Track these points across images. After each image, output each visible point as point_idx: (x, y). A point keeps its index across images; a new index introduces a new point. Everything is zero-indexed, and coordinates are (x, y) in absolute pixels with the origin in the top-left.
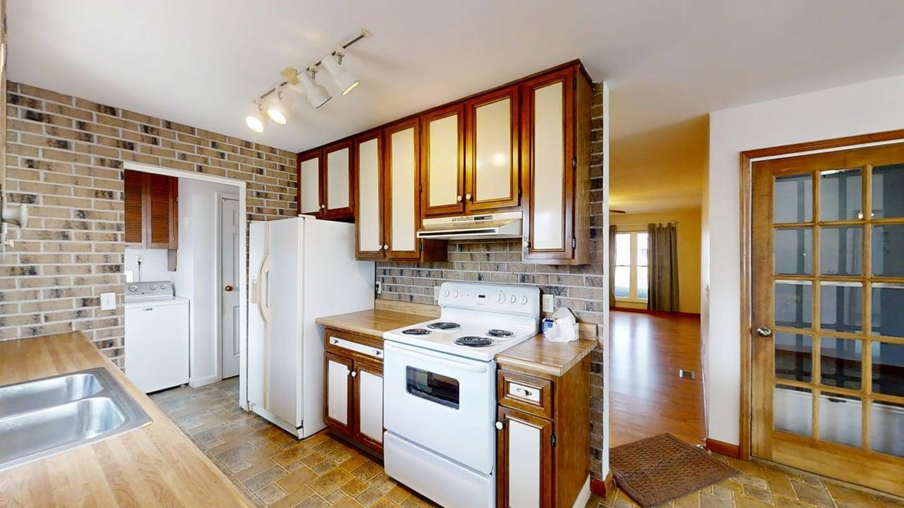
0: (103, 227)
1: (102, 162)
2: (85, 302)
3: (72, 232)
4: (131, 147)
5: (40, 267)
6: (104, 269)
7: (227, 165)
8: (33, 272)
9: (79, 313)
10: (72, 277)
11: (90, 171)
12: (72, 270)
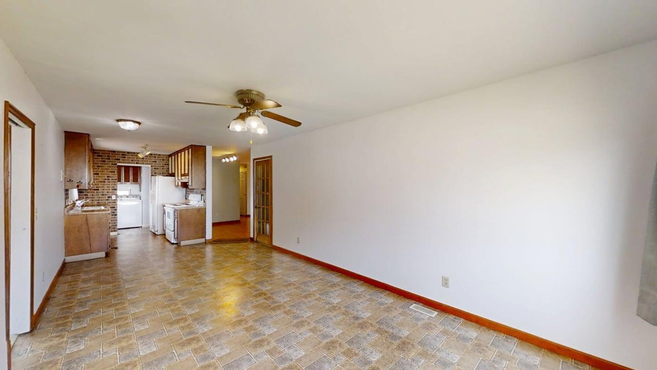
0: (112, 179)
1: (113, 164)
2: (109, 197)
3: (106, 181)
4: (119, 160)
6: (113, 190)
7: (145, 161)
8: (98, 190)
9: (107, 200)
11: (110, 167)
12: (106, 190)
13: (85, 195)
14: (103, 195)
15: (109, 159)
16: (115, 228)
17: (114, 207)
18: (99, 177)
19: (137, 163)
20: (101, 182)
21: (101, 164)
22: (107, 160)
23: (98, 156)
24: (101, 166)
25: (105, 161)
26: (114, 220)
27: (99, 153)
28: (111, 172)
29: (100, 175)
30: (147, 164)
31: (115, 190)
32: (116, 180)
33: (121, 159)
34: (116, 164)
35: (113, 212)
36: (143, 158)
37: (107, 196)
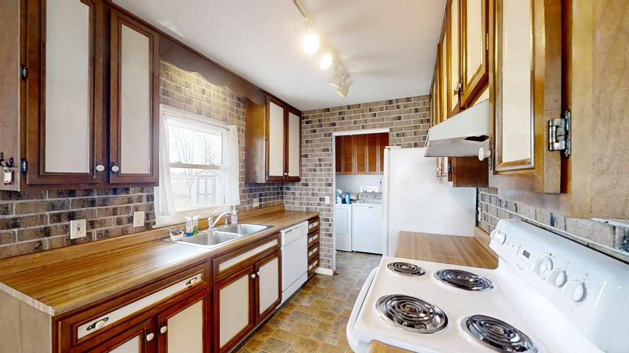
0: (325, 165)
1: (326, 135)
2: (321, 199)
4: (334, 124)
5: (309, 183)
6: (326, 185)
7: (378, 120)
8: (307, 185)
9: (319, 204)
10: (317, 188)
11: (322, 141)
12: (317, 185)
13: (293, 193)
16: (329, 261)
17: (329, 219)
18: (308, 161)
19: (363, 127)
21: (311, 136)
22: (317, 129)
23: (306, 122)
24: (311, 142)
25: (315, 131)
27: (307, 117)
28: (325, 151)
30: (382, 126)
31: (330, 185)
32: (331, 165)
33: (337, 122)
34: (330, 135)
35: (327, 230)
36: (375, 115)
37: (318, 198)
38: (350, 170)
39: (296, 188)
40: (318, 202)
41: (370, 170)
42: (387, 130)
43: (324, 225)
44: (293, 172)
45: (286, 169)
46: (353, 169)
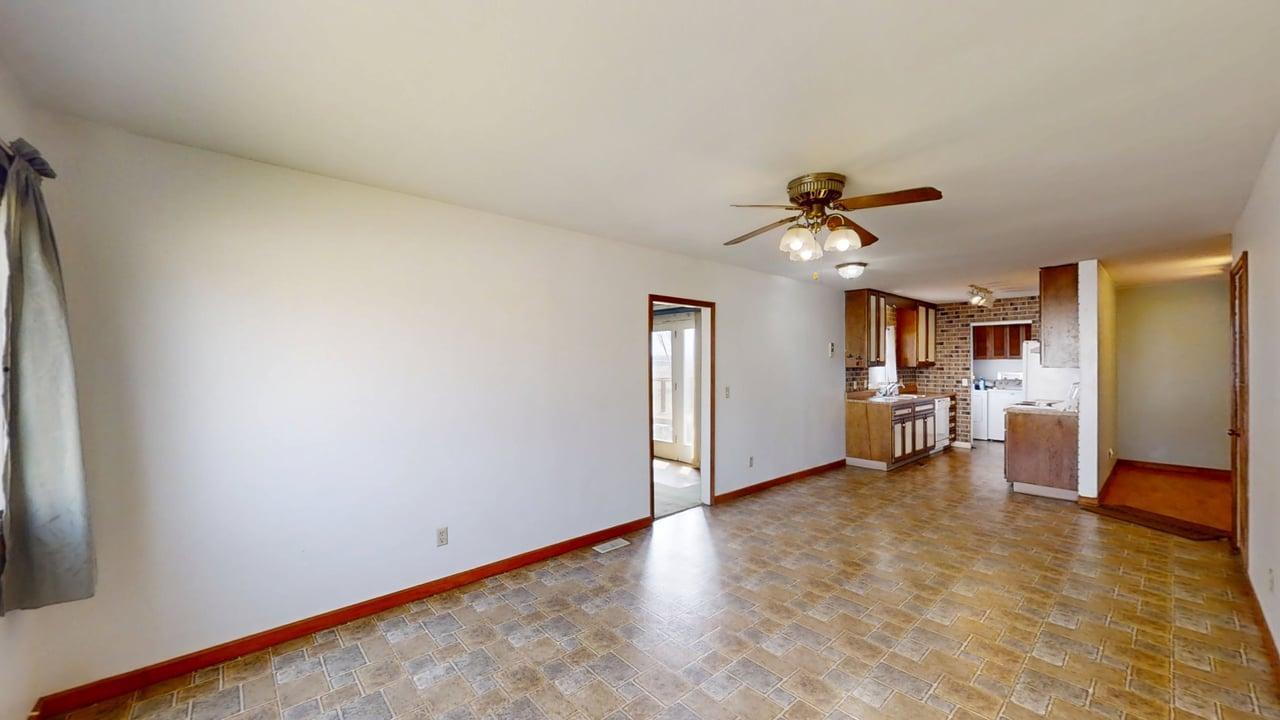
0: (963, 352)
1: (963, 325)
2: (958, 382)
3: (953, 354)
4: (973, 316)
5: (945, 367)
6: (963, 369)
7: (1020, 313)
8: (943, 369)
9: (956, 386)
10: (954, 372)
11: (959, 330)
12: (954, 369)
13: (927, 377)
14: (949, 378)
15: (958, 317)
16: (966, 436)
17: (965, 400)
18: (944, 348)
19: (1004, 319)
20: (946, 356)
21: (947, 326)
22: (954, 320)
23: (942, 314)
24: (946, 331)
25: (951, 322)
26: (966, 422)
27: (943, 310)
28: (962, 339)
29: (945, 345)
30: (1024, 318)
31: (968, 369)
32: (969, 352)
33: (976, 314)
34: (968, 325)
35: (964, 408)
36: (1016, 309)
37: (955, 380)
38: (985, 354)
39: (931, 373)
40: (955, 383)
41: (1011, 354)
42: (1030, 322)
43: (961, 405)
44: (931, 359)
45: (927, 357)
46: (988, 354)
